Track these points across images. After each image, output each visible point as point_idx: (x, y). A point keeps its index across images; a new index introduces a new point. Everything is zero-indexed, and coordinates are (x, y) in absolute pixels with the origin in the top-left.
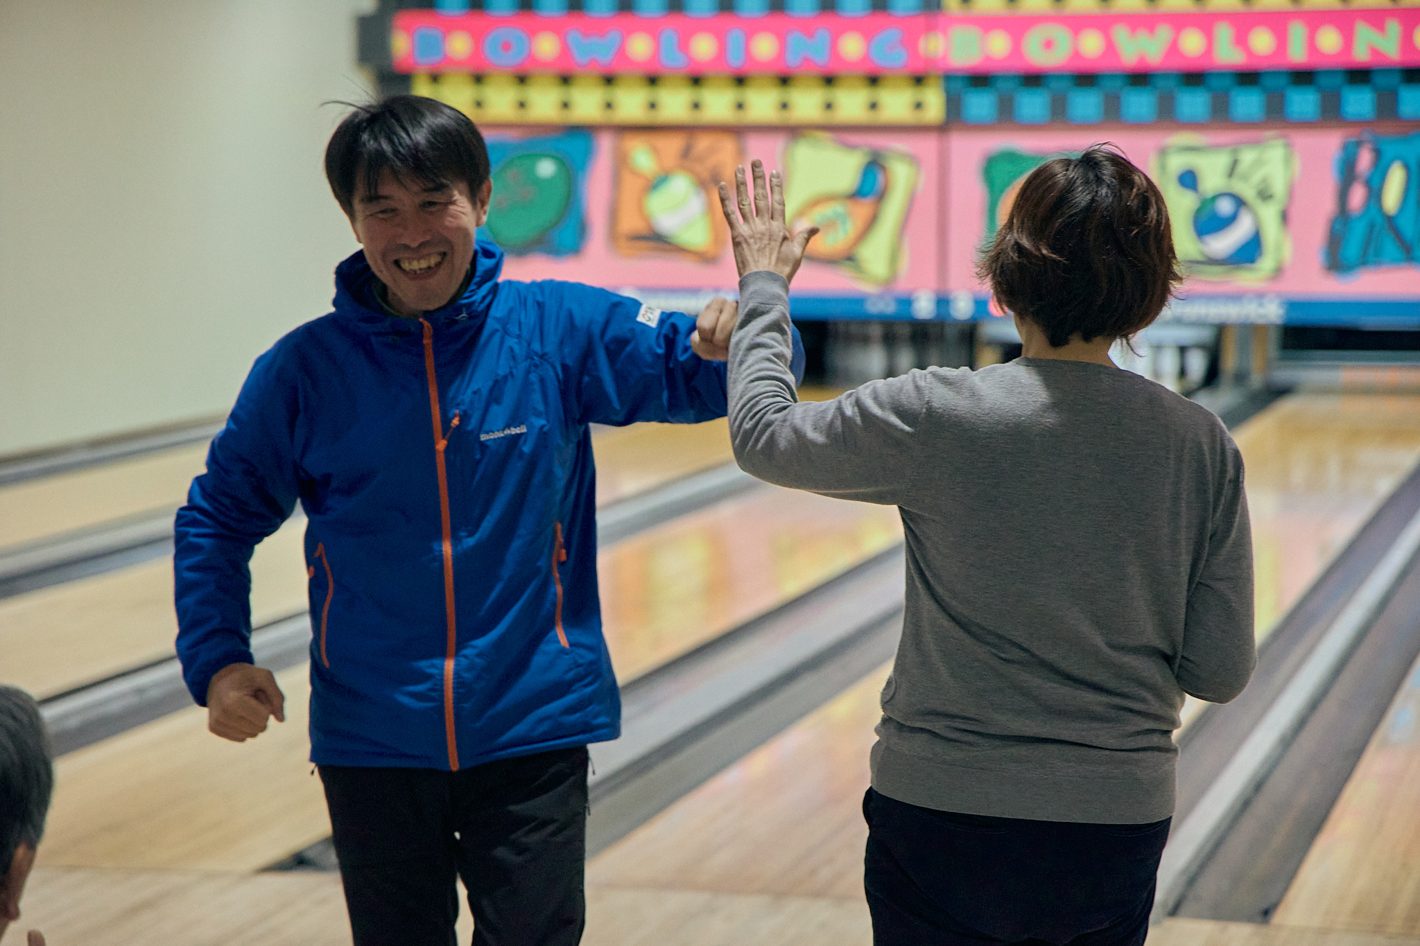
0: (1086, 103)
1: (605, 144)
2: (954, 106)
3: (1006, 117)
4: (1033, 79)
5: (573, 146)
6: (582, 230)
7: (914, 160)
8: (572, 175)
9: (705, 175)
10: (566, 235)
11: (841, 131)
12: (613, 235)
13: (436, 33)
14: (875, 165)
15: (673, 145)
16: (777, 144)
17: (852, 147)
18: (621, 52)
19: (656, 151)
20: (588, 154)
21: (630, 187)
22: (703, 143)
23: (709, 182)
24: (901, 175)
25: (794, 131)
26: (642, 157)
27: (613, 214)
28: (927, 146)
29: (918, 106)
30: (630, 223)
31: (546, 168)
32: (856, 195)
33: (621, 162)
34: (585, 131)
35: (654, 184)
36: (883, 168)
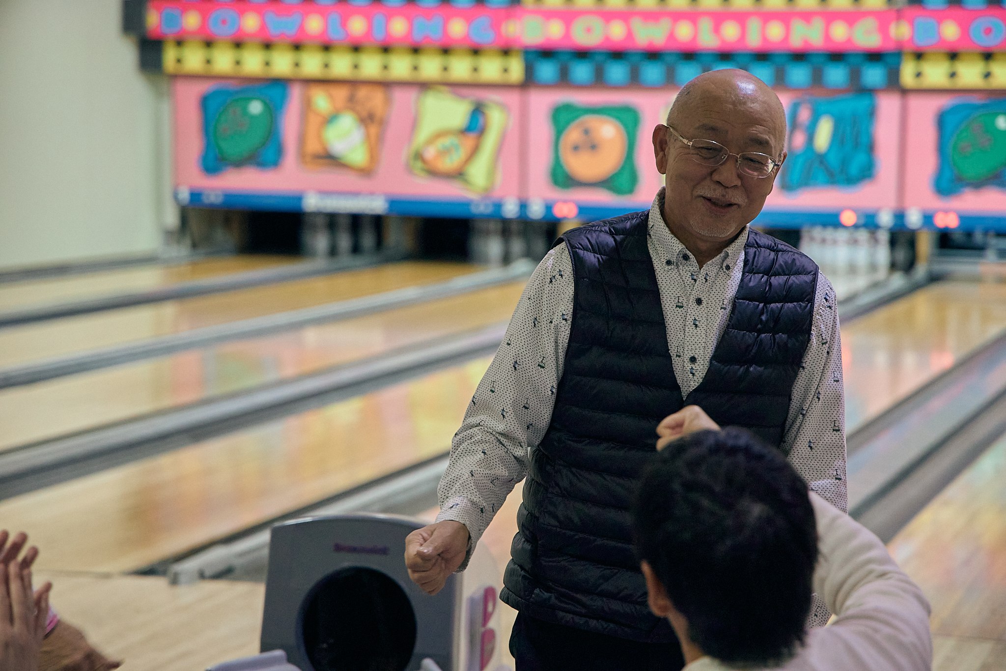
0: (617, 72)
1: (296, 93)
2: (529, 71)
3: (564, 80)
4: (582, 54)
5: (274, 92)
6: (280, 151)
7: (504, 107)
8: (273, 112)
9: (364, 114)
10: (269, 154)
11: (456, 87)
12: (302, 155)
13: (177, 12)
14: (478, 110)
15: (341, 93)
16: (412, 95)
17: (463, 97)
18: (302, 28)
19: (331, 97)
20: (284, 98)
21: (313, 121)
22: (362, 93)
23: (367, 119)
24: (496, 119)
25: (424, 86)
26: (322, 101)
27: (302, 140)
28: (513, 98)
29: (506, 70)
30: (313, 146)
31: (256, 107)
32: (465, 131)
33: (307, 105)
34: (282, 83)
35: (329, 120)
36: (483, 114)
